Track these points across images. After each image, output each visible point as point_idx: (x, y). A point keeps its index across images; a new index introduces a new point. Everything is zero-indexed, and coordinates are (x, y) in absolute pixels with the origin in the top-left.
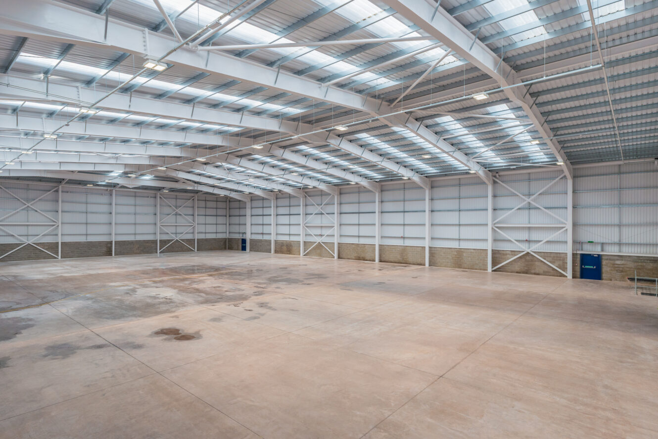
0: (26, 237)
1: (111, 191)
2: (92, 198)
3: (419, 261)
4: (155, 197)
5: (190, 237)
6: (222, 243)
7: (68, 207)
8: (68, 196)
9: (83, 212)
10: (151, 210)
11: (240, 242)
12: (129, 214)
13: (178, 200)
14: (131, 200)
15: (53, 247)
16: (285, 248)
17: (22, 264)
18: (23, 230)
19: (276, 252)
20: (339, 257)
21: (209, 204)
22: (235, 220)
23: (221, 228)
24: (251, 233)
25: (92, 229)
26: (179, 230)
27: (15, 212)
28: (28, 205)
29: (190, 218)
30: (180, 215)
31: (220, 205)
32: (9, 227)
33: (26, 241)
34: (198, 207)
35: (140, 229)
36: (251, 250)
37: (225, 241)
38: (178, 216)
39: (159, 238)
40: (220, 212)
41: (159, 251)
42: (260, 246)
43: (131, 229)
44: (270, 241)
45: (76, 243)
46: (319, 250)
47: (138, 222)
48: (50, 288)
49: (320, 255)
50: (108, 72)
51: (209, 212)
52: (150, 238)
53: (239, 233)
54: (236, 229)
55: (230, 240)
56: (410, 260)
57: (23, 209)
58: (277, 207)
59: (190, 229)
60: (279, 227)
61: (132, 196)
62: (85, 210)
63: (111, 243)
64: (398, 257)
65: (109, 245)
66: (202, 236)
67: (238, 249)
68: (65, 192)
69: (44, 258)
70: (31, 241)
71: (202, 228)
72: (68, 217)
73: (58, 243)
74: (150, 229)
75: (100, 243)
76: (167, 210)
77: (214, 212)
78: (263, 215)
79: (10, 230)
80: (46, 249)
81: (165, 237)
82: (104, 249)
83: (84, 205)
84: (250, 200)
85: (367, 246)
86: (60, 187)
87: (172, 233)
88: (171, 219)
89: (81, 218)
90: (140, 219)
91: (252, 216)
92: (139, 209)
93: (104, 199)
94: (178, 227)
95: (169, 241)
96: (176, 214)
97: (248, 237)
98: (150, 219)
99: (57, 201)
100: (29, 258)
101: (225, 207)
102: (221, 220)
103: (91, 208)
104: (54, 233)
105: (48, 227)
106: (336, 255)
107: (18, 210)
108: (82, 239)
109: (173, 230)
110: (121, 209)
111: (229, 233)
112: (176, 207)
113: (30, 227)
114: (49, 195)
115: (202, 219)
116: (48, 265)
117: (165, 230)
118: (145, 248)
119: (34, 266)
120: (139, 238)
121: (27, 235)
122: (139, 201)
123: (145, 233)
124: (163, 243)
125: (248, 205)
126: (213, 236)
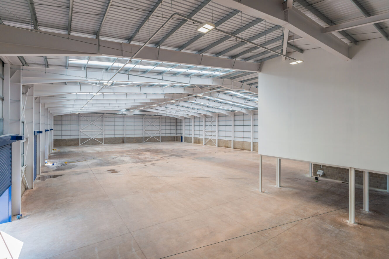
0: (91, 136)
1: (124, 116)
2: (116, 120)
3: (249, 149)
4: (143, 118)
5: (158, 135)
6: (173, 138)
7: (107, 123)
8: (107, 119)
9: (113, 125)
10: (141, 124)
11: (181, 137)
12: (131, 126)
13: (153, 119)
14: (132, 120)
15: (101, 140)
16: (197, 141)
17: (89, 146)
18: (90, 133)
19: (194, 143)
20: (218, 146)
21: (167, 121)
22: (179, 128)
23: (173, 131)
24: (185, 134)
25: (116, 132)
26: (153, 132)
27: (87, 126)
28: (92, 123)
29: (158, 127)
30: (154, 126)
31: (172, 121)
32: (86, 132)
33: (92, 137)
34: (162, 122)
35: (136, 132)
36: (185, 142)
37: (175, 137)
38: (153, 126)
39: (144, 136)
40: (172, 124)
41: (144, 142)
42: (188, 140)
43: (132, 132)
44: (191, 138)
45: (110, 138)
46: (210, 142)
47: (135, 129)
48: (90, 156)
49: (211, 145)
50: (113, 64)
51: (167, 124)
52: (141, 136)
53: (180, 134)
54: (179, 132)
55: (177, 137)
56: (245, 148)
57: (90, 125)
58: (195, 122)
59: (158, 132)
60: (195, 131)
61: (133, 118)
62: (114, 125)
63: (124, 138)
64: (241, 147)
65: (123, 139)
66: (164, 135)
67: (180, 141)
68: (106, 117)
69: (98, 144)
70: (93, 137)
71: (164, 132)
72: (107, 128)
73: (103, 138)
74: (140, 132)
75: (120, 138)
76: (148, 124)
77: (169, 124)
78: (189, 126)
79: (85, 133)
80: (99, 141)
81: (147, 136)
82: (121, 141)
83: (113, 123)
84: (184, 119)
85: (229, 141)
86: (104, 115)
87: (150, 134)
88: (150, 128)
89: (112, 128)
90: (136, 128)
91: (185, 126)
92: (136, 124)
93: (121, 120)
94: (153, 131)
95: (149, 137)
96: (152, 125)
97: (183, 136)
98: (141, 128)
99: (103, 121)
100: (93, 144)
101: (175, 122)
102: (173, 128)
103: (116, 124)
104: (102, 134)
105: (99, 132)
106: (216, 145)
107: (89, 125)
108: (113, 136)
109: (151, 132)
110: (128, 124)
111: (177, 133)
112: (152, 122)
113: (93, 132)
114: (100, 119)
115: (164, 128)
116: (98, 147)
117: (147, 132)
118: (138, 140)
119: (92, 147)
120: (136, 136)
121: (92, 135)
122: (136, 120)
123: (138, 134)
124: (146, 138)
125: (184, 121)
126: (169, 135)
